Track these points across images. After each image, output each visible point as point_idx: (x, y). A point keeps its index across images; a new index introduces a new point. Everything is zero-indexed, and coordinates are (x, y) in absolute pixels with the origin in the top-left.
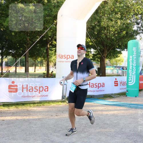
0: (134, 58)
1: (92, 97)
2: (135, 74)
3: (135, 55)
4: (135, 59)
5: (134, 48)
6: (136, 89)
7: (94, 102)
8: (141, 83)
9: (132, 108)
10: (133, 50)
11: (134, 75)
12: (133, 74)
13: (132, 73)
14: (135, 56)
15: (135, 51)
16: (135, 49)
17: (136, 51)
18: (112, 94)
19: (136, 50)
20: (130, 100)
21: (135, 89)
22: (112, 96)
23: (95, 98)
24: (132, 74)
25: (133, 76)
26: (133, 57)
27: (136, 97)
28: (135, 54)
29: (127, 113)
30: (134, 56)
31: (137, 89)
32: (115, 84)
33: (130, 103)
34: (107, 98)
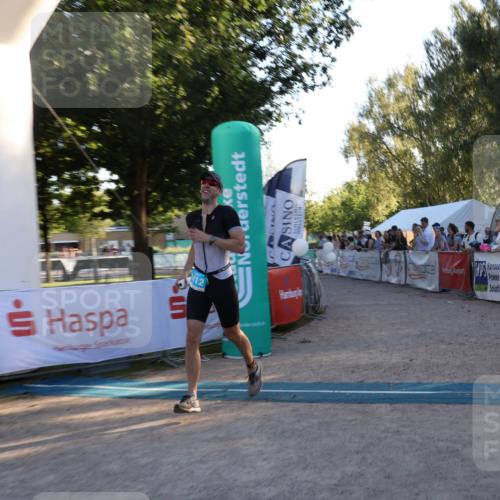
0: (240, 198)
1: (79, 371)
2: (249, 263)
3: (241, 184)
4: (243, 202)
5: (236, 156)
6: (259, 324)
7: (84, 393)
8: (285, 298)
9: (231, 400)
10: (233, 163)
11: (245, 266)
12: (241, 262)
13: (238, 258)
14: (244, 187)
15: (240, 166)
16: (240, 159)
17: (244, 169)
18: (164, 353)
19: (243, 163)
20: (234, 371)
21: (255, 325)
22: (164, 359)
23: (89, 376)
24: (236, 264)
25: (241, 269)
26: (235, 192)
27: (261, 354)
28: (242, 181)
29: (203, 422)
30: (238, 188)
31: (264, 323)
32: (173, 308)
33: (228, 382)
34: (143, 372)
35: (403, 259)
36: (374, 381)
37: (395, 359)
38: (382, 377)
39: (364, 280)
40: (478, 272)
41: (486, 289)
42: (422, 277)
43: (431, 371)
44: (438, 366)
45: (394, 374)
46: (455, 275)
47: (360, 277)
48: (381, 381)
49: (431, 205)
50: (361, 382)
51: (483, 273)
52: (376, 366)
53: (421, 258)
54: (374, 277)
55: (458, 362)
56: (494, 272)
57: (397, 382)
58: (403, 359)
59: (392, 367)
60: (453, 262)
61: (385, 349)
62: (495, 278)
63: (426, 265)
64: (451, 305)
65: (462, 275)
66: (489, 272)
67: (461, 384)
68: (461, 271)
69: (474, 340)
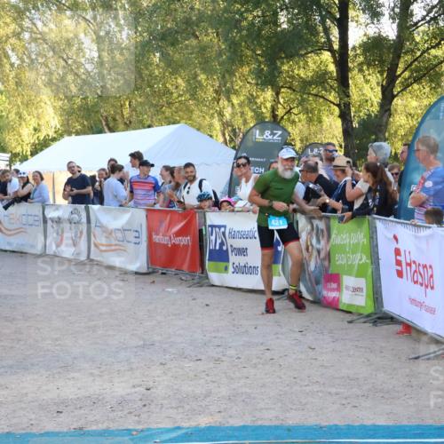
35: (84, 220)
36: (101, 427)
37: (120, 388)
38: (113, 420)
39: (14, 252)
40: (212, 242)
41: (226, 268)
42: (118, 249)
43: (187, 407)
44: (196, 398)
45: (130, 413)
46: (175, 246)
47: (8, 248)
48: (113, 426)
49: (112, 130)
50: (81, 429)
51: (222, 244)
52: (96, 401)
53: (115, 218)
54: (32, 246)
55: (224, 391)
56: (239, 243)
57: (140, 427)
58: (134, 386)
59: (122, 402)
60: (170, 225)
61: (96, 372)
62: (242, 252)
63: (124, 230)
64: (173, 294)
65: (186, 247)
66: (230, 242)
67: (244, 428)
68: (185, 241)
69: (232, 352)
